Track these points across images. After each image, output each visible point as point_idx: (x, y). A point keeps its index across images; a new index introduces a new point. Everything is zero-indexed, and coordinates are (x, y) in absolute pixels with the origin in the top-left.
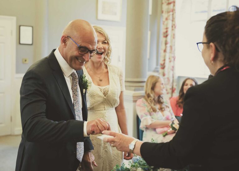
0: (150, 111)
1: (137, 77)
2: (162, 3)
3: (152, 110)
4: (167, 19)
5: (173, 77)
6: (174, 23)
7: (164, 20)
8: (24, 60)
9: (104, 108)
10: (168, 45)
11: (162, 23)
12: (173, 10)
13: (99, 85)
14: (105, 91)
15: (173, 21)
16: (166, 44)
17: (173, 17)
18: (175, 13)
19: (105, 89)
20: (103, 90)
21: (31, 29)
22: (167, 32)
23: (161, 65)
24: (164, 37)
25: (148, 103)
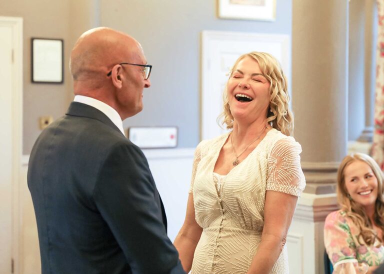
0: (357, 244)
1: (323, 159)
3: (362, 241)
8: (43, 122)
9: (221, 225)
21: (58, 44)
23: (378, 123)
24: (383, 55)
25: (354, 222)
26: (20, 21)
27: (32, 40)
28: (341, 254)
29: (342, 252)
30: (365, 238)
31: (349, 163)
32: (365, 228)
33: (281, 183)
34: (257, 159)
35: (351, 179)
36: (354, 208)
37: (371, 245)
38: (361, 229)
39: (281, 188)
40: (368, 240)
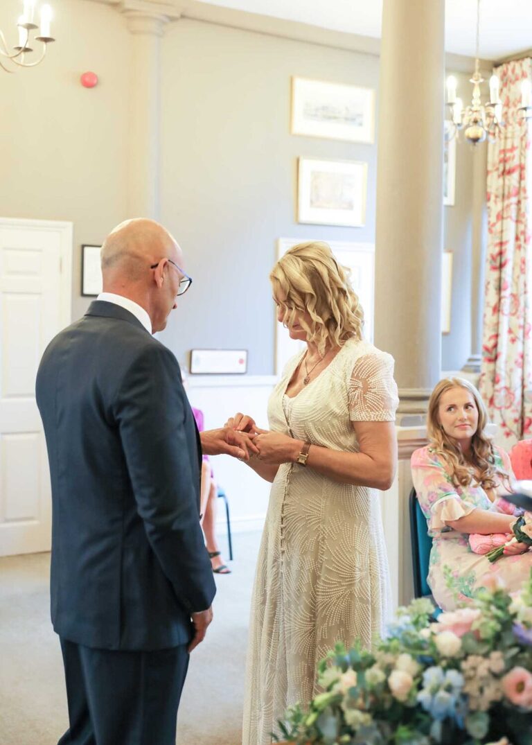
1: (411, 384)
2: (487, 173)
4: (500, 217)
5: (523, 387)
6: (521, 227)
7: (493, 219)
10: (506, 293)
11: (486, 227)
12: (520, 191)
15: (517, 221)
16: (499, 289)
17: (519, 210)
18: (526, 198)
22: (501, 253)
23: (487, 349)
24: (494, 268)
25: (445, 459)
26: (70, 225)
27: (83, 246)
28: (440, 491)
29: (440, 488)
30: (460, 477)
31: (446, 389)
32: (458, 466)
33: (372, 410)
34: (330, 381)
35: (448, 407)
36: (446, 444)
37: (468, 486)
38: (454, 467)
39: (372, 416)
40: (464, 480)
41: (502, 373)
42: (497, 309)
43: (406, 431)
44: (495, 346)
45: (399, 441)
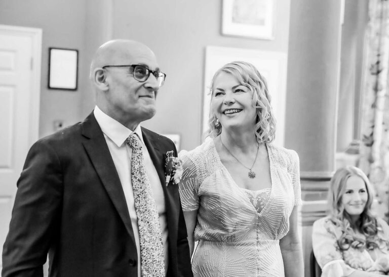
1: (313, 169)
4: (378, 34)
7: (373, 35)
8: (57, 124)
9: (257, 238)
13: (248, 188)
14: (260, 200)
16: (376, 89)
19: (259, 195)
20: (257, 198)
21: (74, 54)
22: (378, 63)
23: (365, 137)
24: (373, 74)
26: (39, 32)
27: (50, 49)
41: (376, 155)
42: (374, 106)
43: (309, 205)
44: (372, 134)
45: (303, 212)
